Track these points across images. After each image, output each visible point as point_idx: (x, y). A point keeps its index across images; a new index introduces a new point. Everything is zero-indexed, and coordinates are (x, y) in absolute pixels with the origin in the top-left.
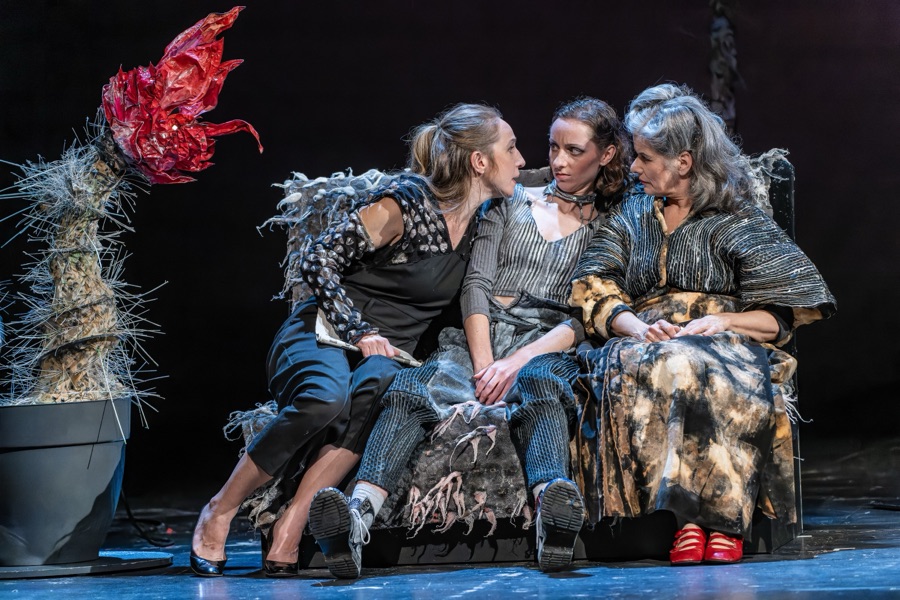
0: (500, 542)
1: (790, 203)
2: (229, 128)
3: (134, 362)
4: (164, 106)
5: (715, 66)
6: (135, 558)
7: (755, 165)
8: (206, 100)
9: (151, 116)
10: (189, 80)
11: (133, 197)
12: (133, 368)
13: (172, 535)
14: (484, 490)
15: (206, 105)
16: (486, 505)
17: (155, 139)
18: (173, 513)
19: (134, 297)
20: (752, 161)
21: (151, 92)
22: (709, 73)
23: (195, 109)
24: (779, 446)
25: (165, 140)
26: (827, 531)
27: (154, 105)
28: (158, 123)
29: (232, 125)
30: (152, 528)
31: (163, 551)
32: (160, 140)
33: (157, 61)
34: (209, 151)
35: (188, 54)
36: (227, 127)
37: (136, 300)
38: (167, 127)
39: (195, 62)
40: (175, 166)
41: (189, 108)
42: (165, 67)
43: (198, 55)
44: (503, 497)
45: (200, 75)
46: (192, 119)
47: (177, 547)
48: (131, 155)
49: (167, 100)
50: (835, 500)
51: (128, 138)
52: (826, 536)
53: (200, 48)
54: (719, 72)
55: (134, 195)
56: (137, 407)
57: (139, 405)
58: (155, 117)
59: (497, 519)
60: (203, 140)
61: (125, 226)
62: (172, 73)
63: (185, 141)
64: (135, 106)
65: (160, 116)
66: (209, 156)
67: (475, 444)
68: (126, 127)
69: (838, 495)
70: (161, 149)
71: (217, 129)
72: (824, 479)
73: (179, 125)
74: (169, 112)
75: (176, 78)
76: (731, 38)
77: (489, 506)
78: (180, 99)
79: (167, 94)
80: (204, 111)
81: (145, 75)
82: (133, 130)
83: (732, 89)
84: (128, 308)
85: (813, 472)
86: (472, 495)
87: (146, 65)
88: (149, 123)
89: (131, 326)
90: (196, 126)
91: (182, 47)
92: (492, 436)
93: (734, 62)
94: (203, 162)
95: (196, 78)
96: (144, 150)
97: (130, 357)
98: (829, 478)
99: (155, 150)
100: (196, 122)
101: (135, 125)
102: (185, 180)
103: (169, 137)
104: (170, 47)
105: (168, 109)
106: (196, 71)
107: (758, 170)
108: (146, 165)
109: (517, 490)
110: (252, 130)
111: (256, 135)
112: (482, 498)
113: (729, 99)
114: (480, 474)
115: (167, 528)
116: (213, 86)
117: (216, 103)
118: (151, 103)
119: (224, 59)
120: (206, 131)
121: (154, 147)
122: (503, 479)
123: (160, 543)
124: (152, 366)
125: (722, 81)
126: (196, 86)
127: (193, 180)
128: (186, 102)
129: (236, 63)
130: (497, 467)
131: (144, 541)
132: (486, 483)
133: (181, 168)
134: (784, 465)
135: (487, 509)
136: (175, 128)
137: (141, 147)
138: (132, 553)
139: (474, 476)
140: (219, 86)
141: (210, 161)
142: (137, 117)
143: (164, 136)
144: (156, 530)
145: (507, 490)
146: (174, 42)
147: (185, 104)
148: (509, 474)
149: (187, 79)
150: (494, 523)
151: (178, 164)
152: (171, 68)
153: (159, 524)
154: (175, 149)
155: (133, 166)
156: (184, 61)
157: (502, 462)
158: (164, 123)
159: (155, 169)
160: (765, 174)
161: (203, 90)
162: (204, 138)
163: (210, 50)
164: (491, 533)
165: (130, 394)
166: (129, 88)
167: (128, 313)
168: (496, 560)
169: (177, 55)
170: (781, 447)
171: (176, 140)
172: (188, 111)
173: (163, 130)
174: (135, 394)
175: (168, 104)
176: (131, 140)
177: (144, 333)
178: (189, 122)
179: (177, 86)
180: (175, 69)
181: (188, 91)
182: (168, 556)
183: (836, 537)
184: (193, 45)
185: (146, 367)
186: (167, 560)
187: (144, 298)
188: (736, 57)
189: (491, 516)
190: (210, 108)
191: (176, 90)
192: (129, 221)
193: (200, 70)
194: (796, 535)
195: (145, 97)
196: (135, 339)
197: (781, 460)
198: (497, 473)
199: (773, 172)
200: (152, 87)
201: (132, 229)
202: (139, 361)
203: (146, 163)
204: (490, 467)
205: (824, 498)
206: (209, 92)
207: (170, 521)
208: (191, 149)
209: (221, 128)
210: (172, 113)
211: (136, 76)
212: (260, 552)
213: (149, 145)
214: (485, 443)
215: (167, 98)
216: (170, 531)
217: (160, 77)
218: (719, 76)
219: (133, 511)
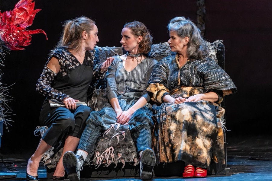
0: (126, 170)
1: (223, 58)
2: (36, 32)
3: (4, 110)
4: (15, 24)
5: (198, 12)
6: (4, 175)
7: (212, 45)
8: (29, 22)
9: (10, 28)
10: (23, 16)
11: (4, 55)
12: (4, 111)
13: (17, 168)
14: (121, 153)
15: (29, 24)
16: (122, 158)
17: (12, 35)
18: (16, 160)
19: (5, 88)
20: (211, 44)
21: (10, 20)
22: (196, 14)
23: (25, 26)
24: (219, 139)
25: (15, 36)
26: (235, 167)
27: (11, 24)
28: (13, 30)
29: (38, 31)
30: (10, 165)
31: (14, 173)
32: (13, 35)
33: (12, 9)
34: (30, 39)
35: (23, 7)
36: (36, 31)
37: (5, 89)
38: (16, 31)
39: (25, 10)
40: (18, 44)
41: (23, 25)
42: (15, 11)
43: (26, 7)
44: (127, 155)
45: (27, 14)
46: (24, 29)
47: (18, 171)
48: (4, 40)
49: (16, 23)
50: (238, 157)
51: (3, 35)
52: (235, 169)
53: (27, 5)
54: (200, 14)
55: (5, 54)
56: (5, 125)
57: (6, 124)
58: (12, 28)
59: (125, 163)
60: (28, 36)
61: (2, 64)
62: (17, 13)
63: (21, 36)
64: (5, 24)
65: (13, 28)
66: (30, 41)
67: (118, 137)
68: (2, 31)
69: (238, 155)
70: (14, 39)
71: (32, 32)
72: (234, 150)
73: (20, 31)
74: (16, 27)
75: (19, 15)
76: (204, 3)
77: (123, 158)
78: (20, 22)
79: (16, 20)
80: (28, 26)
81: (8, 14)
82: (4, 32)
83: (204, 20)
84: (2, 92)
85: (230, 147)
86: (117, 154)
87: (9, 11)
88: (10, 30)
89: (3, 98)
90: (25, 31)
91: (21, 5)
92: (124, 135)
93: (205, 11)
94: (28, 43)
95: (25, 15)
96: (8, 39)
97: (3, 108)
98: (236, 149)
99: (12, 39)
100: (25, 30)
101: (5, 31)
102: (21, 49)
103: (17, 35)
104: (17, 5)
105: (16, 25)
106: (26, 13)
107: (213, 47)
108: (8, 44)
109: (132, 153)
110: (44, 33)
111: (46, 34)
112: (120, 155)
113: (203, 23)
114: (120, 148)
115: (14, 165)
116: (31, 18)
117: (32, 23)
118: (10, 23)
119: (35, 9)
120: (29, 33)
121: (11, 38)
122: (127, 149)
123: (12, 170)
124: (10, 111)
125: (201, 17)
126: (26, 18)
127: (24, 49)
128: (22, 23)
129: (39, 10)
130: (125, 145)
131: (7, 169)
132: (122, 150)
133: (20, 45)
134: (221, 145)
135: (122, 159)
136: (18, 32)
137: (7, 38)
138: (3, 173)
139: (118, 148)
140: (33, 18)
141: (30, 43)
142: (6, 28)
143: (15, 34)
144: (11, 166)
145: (128, 153)
146: (18, 3)
147: (22, 24)
148: (129, 147)
149: (22, 15)
150: (124, 164)
151: (19, 44)
152: (17, 12)
153: (12, 164)
154: (18, 39)
155: (4, 44)
156: (21, 10)
157: (127, 144)
158: (15, 30)
159: (11, 45)
160: (215, 48)
161: (28, 19)
162: (28, 35)
163: (30, 6)
164: (123, 167)
165: (3, 120)
166: (3, 18)
167: (2, 93)
168: (125, 176)
169: (19, 7)
170: (220, 139)
171: (19, 36)
172: (23, 26)
173: (15, 32)
174: (5, 120)
175: (16, 24)
176: (4, 36)
177: (8, 100)
178: (23, 30)
179: (19, 18)
180: (18, 12)
181: (23, 19)
182: (15, 174)
183: (238, 169)
184: (25, 4)
185: (8, 111)
186: (15, 176)
187: (8, 88)
188: (205, 9)
189: (123, 161)
190: (30, 25)
191: (19, 19)
192: (3, 63)
193: (27, 13)
194: (225, 168)
195: (8, 21)
196: (4, 102)
197: (220, 143)
198: (125, 147)
199: (218, 47)
200: (11, 18)
201: (4, 65)
202: (6, 109)
203: (9, 44)
204: (123, 145)
205: (234, 156)
206: (30, 20)
207: (16, 163)
208: (24, 39)
209: (34, 32)
210: (18, 27)
211: (5, 14)
212: (46, 173)
213: (10, 37)
214: (121, 137)
215: (16, 22)
216: (16, 166)
217: (14, 15)
218: (200, 16)
219: (3, 159)
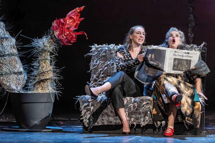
0: (137, 129)
5: (190, 25)
6: (54, 128)
7: (198, 48)
8: (75, 27)
10: (72, 22)
13: (63, 124)
14: (133, 118)
17: (63, 35)
18: (63, 119)
19: (57, 70)
22: (188, 27)
23: (73, 29)
24: (195, 110)
26: (210, 131)
28: (64, 31)
30: (58, 122)
31: (61, 127)
32: (65, 35)
33: (65, 17)
34: (75, 38)
36: (80, 33)
42: (66, 19)
43: (74, 17)
44: (137, 119)
47: (64, 127)
48: (58, 38)
50: (212, 124)
51: (57, 34)
53: (75, 15)
55: (58, 47)
56: (56, 95)
57: (57, 94)
60: (74, 36)
63: (70, 36)
64: (59, 27)
67: (132, 107)
68: (57, 32)
69: (213, 122)
70: (65, 37)
71: (77, 33)
74: (67, 29)
75: (69, 21)
76: (193, 19)
77: (134, 121)
79: (67, 25)
80: (75, 29)
81: (62, 20)
82: (59, 33)
83: (193, 30)
84: (55, 72)
86: (130, 118)
87: (62, 18)
88: (62, 31)
89: (56, 77)
91: (71, 15)
92: (136, 106)
93: (194, 24)
97: (55, 83)
99: (63, 37)
100: (73, 32)
102: (69, 44)
103: (67, 35)
106: (74, 20)
111: (86, 35)
114: (133, 114)
115: (61, 122)
117: (78, 27)
118: (63, 27)
119: (80, 18)
120: (75, 34)
123: (60, 125)
124: (60, 86)
127: (72, 44)
129: (82, 19)
130: (137, 112)
131: (56, 125)
132: (134, 116)
136: (68, 33)
137: (60, 37)
138: (53, 127)
139: (131, 114)
140: (78, 24)
141: (75, 40)
142: (60, 30)
144: (59, 122)
146: (69, 13)
147: (71, 27)
148: (139, 114)
150: (136, 125)
151: (68, 41)
152: (68, 19)
153: (60, 121)
154: (68, 37)
155: (58, 41)
156: (71, 18)
158: (66, 31)
159: (63, 41)
163: (77, 16)
164: (135, 127)
165: (55, 92)
166: (58, 23)
167: (55, 74)
168: (136, 133)
169: (69, 16)
172: (71, 29)
173: (65, 33)
174: (56, 92)
175: (67, 27)
177: (59, 78)
178: (71, 31)
179: (69, 23)
181: (71, 25)
182: (62, 128)
183: (212, 132)
184: (73, 14)
186: (61, 129)
187: (59, 70)
189: (135, 123)
192: (57, 53)
194: (203, 131)
195: (62, 25)
196: (57, 79)
197: (195, 113)
198: (136, 114)
200: (63, 23)
201: (57, 55)
202: (57, 85)
203: (61, 40)
204: (135, 112)
205: (209, 123)
206: (76, 25)
207: (62, 121)
208: (71, 38)
211: (60, 21)
214: (134, 107)
216: (62, 123)
217: (65, 21)
218: (190, 27)
219: (54, 118)
